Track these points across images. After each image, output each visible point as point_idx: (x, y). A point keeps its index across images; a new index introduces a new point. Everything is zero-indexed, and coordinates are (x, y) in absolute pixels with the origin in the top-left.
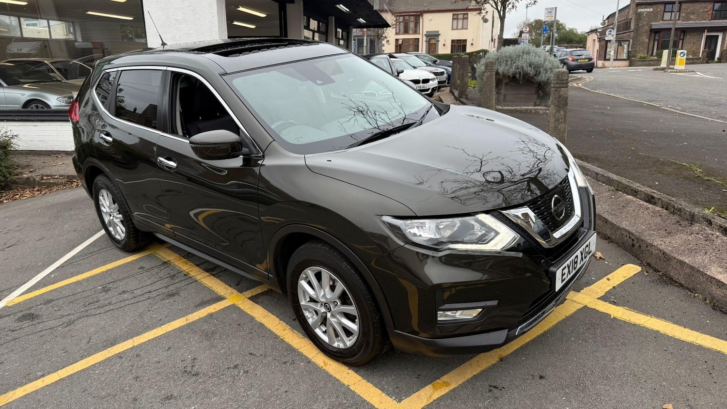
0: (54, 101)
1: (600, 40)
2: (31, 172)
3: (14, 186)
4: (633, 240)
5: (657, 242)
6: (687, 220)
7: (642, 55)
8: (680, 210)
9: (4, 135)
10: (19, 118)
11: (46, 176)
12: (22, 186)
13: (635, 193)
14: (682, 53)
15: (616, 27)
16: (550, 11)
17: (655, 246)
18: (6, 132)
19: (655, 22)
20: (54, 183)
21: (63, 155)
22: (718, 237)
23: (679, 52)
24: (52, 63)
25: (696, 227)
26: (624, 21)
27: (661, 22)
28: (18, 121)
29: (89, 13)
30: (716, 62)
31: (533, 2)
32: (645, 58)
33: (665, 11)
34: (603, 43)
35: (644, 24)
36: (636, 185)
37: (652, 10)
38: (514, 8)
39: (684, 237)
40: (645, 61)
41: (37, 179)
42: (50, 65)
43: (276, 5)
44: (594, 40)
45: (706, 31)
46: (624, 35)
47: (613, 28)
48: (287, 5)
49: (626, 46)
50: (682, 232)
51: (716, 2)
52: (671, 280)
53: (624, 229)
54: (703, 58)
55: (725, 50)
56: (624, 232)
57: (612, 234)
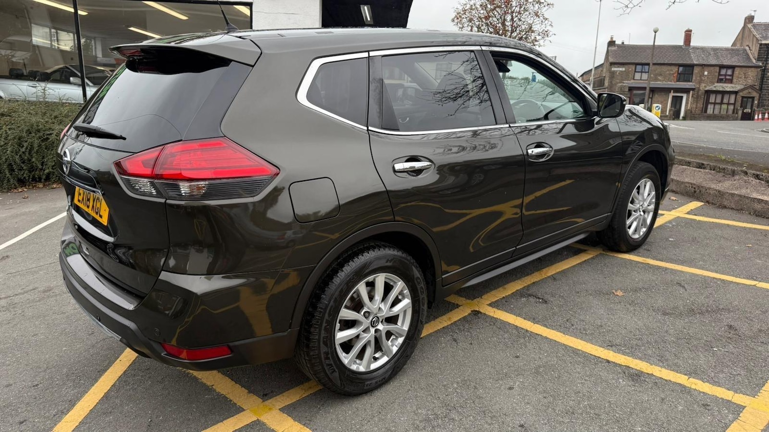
4: (695, 188)
5: (713, 186)
6: (730, 174)
8: (724, 169)
13: (689, 164)
14: (657, 107)
17: (712, 188)
19: (627, 81)
22: (752, 180)
23: (655, 105)
25: (737, 177)
26: (599, 78)
27: (632, 81)
30: (682, 120)
33: (635, 72)
35: (617, 82)
36: (688, 159)
37: (624, 69)
39: (731, 182)
45: (672, 91)
50: (728, 180)
51: (680, 65)
52: (725, 207)
53: (687, 182)
54: (670, 115)
55: (689, 110)
56: (687, 185)
57: (677, 188)
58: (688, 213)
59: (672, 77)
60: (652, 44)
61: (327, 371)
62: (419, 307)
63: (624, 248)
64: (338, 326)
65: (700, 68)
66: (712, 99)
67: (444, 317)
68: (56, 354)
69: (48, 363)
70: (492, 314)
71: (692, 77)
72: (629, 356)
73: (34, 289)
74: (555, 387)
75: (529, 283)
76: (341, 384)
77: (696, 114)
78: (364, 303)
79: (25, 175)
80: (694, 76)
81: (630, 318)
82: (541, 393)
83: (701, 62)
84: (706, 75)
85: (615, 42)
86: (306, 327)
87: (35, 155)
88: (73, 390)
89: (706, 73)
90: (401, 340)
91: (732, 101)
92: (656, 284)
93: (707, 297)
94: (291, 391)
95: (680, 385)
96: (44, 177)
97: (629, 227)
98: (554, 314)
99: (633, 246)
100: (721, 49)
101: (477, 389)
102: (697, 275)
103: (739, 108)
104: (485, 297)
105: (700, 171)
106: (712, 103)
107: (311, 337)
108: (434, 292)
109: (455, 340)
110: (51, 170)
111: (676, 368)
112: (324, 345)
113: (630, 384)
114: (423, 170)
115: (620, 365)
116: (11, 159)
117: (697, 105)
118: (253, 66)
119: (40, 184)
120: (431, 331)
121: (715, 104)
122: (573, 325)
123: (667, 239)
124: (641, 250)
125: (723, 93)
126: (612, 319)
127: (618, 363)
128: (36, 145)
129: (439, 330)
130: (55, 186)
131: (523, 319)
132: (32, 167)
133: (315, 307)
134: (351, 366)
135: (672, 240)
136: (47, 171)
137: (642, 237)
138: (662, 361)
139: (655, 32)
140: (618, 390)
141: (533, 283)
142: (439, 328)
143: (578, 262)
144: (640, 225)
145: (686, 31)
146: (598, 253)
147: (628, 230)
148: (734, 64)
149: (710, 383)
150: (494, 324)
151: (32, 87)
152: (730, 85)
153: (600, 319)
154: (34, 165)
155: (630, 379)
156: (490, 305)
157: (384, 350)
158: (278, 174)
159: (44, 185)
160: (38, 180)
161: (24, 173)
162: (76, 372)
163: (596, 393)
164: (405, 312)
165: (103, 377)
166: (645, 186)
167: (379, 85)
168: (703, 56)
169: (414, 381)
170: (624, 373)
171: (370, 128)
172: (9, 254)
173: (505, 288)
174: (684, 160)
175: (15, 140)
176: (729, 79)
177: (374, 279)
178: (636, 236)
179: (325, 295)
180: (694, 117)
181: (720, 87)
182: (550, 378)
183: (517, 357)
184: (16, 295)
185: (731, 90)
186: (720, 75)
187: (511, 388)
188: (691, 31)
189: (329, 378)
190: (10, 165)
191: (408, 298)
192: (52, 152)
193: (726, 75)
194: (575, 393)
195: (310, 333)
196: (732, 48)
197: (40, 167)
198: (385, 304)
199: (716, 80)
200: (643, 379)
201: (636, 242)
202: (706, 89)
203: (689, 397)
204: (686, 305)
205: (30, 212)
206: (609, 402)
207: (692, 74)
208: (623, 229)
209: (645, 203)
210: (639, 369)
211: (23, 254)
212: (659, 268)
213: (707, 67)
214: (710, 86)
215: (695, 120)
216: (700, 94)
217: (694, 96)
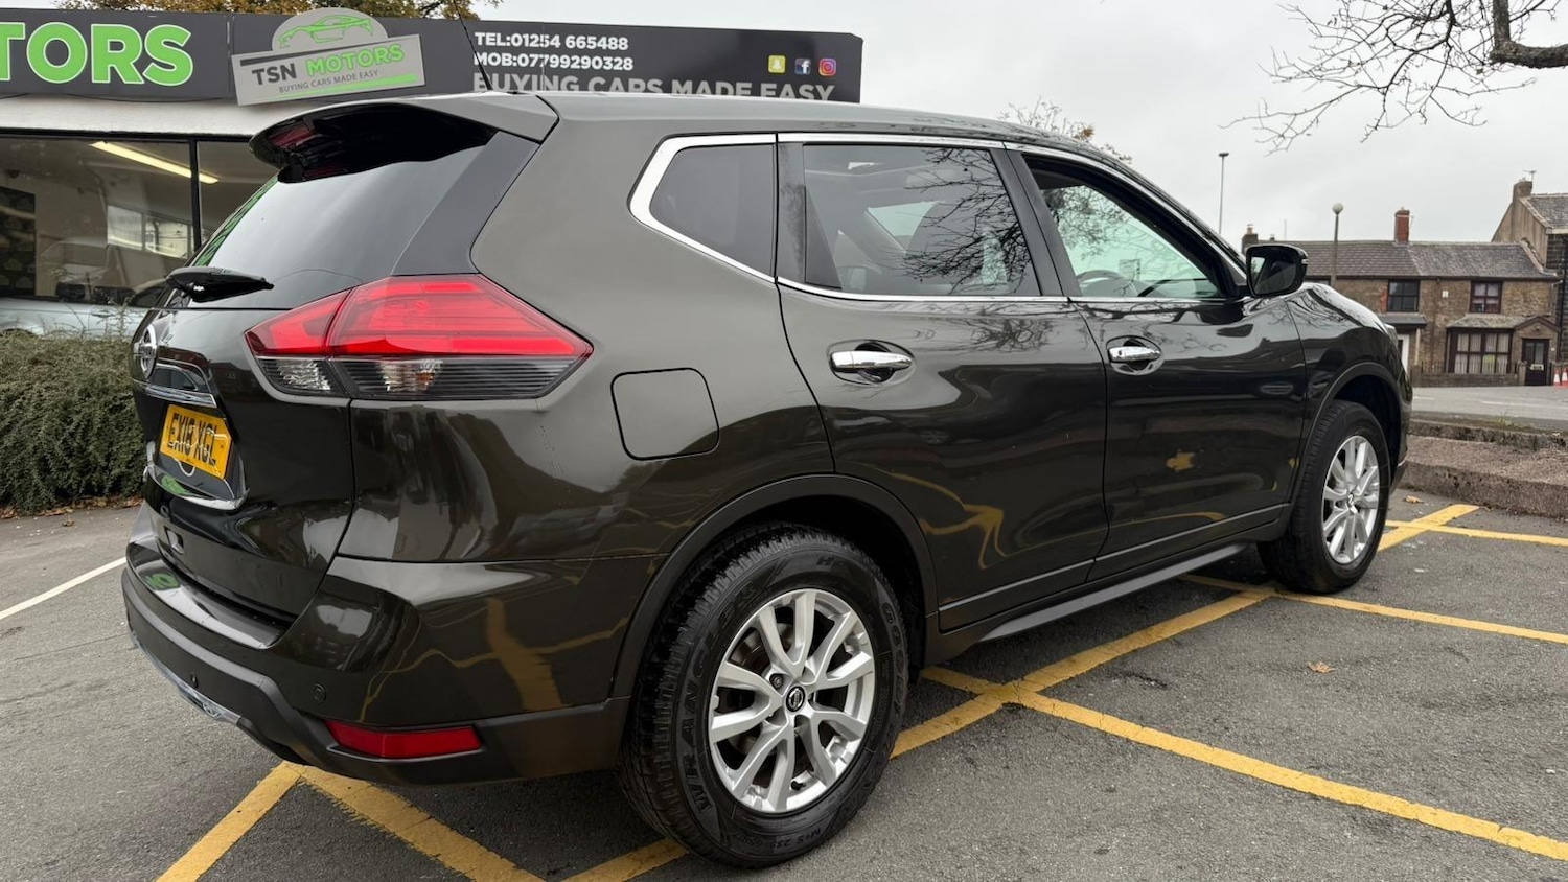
4: (1456, 478)
5: (1495, 471)
6: (1526, 447)
8: (1513, 437)
17: (1493, 476)
25: (1543, 452)
36: (1435, 423)
39: (1531, 462)
50: (1524, 459)
51: (1391, 280)
52: (1525, 513)
53: (1437, 467)
55: (1417, 367)
56: (1439, 472)
57: (1419, 480)
58: (1448, 524)
59: (1377, 303)
60: (1332, 239)
61: (691, 802)
62: (891, 673)
63: (1322, 584)
64: (715, 700)
65: (1433, 283)
66: (1463, 344)
67: (945, 718)
68: (100, 802)
69: (84, 819)
70: (1048, 710)
71: (1418, 302)
72: (1358, 786)
73: (69, 685)
74: (1202, 847)
75: (1125, 652)
76: (722, 836)
77: (1433, 375)
78: (772, 653)
79: (70, 481)
80: (1421, 299)
81: (1351, 713)
82: (1172, 860)
83: (1434, 272)
84: (1445, 298)
85: (1256, 236)
86: (646, 699)
87: (94, 438)
88: (131, 870)
89: (1445, 294)
90: (852, 747)
91: (1504, 347)
92: (1400, 651)
93: (1515, 672)
94: (610, 863)
95: (1483, 840)
96: (109, 484)
97: (1330, 539)
98: (1185, 709)
99: (1342, 581)
100: (1471, 247)
101: (1026, 853)
102: (1488, 633)
103: (1519, 362)
104: (1030, 677)
105: (1462, 445)
106: (1462, 353)
107: (655, 722)
108: (923, 643)
109: (971, 761)
110: (124, 469)
111: (1468, 808)
112: (682, 739)
113: (1370, 840)
114: (894, 370)
115: (1341, 803)
116: (45, 447)
117: (1432, 357)
118: (540, 143)
119: (99, 499)
120: (916, 744)
121: (1469, 354)
122: (1227, 729)
123: (1410, 571)
124: (1357, 589)
125: (1485, 333)
126: (1312, 716)
127: (1337, 799)
128: (97, 421)
129: (933, 741)
130: (129, 503)
131: (1118, 720)
132: (87, 464)
133: (665, 654)
134: (743, 797)
135: (1422, 571)
136: (116, 472)
137: (1359, 561)
138: (1433, 794)
139: (1337, 213)
140: (1344, 853)
141: (1135, 651)
142: (934, 738)
143: (1225, 614)
144: (1352, 534)
145: (1399, 213)
146: (1267, 596)
147: (1328, 543)
148: (1500, 275)
149: (1550, 837)
150: (1055, 729)
151: (100, 316)
152: (1495, 317)
153: (1286, 717)
154: (91, 458)
155: (1369, 830)
156: (1043, 692)
157: (815, 766)
158: (588, 355)
159: (108, 502)
160: (96, 490)
161: (69, 477)
162: (143, 835)
163: (1295, 857)
164: (860, 681)
165: (198, 844)
166: (1356, 452)
167: (797, 197)
168: (1435, 260)
169: (884, 841)
170: (1354, 819)
171: (780, 280)
172: (22, 623)
173: (1074, 662)
174: (1427, 425)
175: (57, 410)
176: (1492, 305)
177: (793, 602)
178: (1345, 559)
179: (687, 626)
180: (1429, 380)
181: (1475, 320)
182: (1188, 831)
183: (1111, 791)
184: (30, 696)
185: (1500, 325)
186: (1473, 296)
187: (1101, 852)
188: (1407, 213)
189: (697, 822)
190: (43, 460)
191: (866, 652)
192: (129, 434)
193: (1486, 297)
194: (1248, 859)
195: (654, 711)
196: (1494, 243)
197: (104, 464)
198: (817, 662)
199: (1468, 307)
200: (1399, 830)
201: (1347, 571)
202: (1449, 325)
203: (1507, 864)
204: (1473, 688)
205: (74, 549)
206: (1328, 875)
207: (1418, 296)
208: (1317, 542)
209: (1358, 488)
210: (1385, 810)
211: (53, 622)
212: (1400, 621)
213: (1446, 283)
214: (1455, 319)
215: (1430, 386)
216: (1436, 334)
217: (1424, 339)
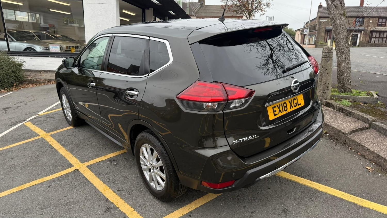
0: (38, 48)
1: (302, 34)
2: (31, 77)
3: (24, 83)
7: (321, 42)
9: (20, 61)
10: (24, 55)
11: (38, 79)
12: (28, 83)
15: (309, 28)
16: (270, 18)
18: (21, 60)
19: (328, 26)
20: (42, 82)
21: (43, 72)
24: (34, 32)
26: (313, 25)
27: (331, 26)
28: (24, 56)
29: (50, 10)
30: (357, 47)
31: (263, 14)
32: (323, 44)
34: (303, 36)
35: (322, 27)
37: (326, 20)
38: (254, 16)
40: (323, 45)
41: (35, 80)
42: (33, 33)
43: (140, 10)
44: (299, 34)
45: (352, 31)
46: (313, 32)
47: (307, 29)
48: (146, 10)
49: (314, 38)
51: (357, 17)
54: (351, 45)
55: (361, 41)
59: (352, 24)
65: (368, 18)
66: (374, 35)
71: (363, 24)
77: (365, 44)
80: (364, 23)
83: (369, 15)
84: (371, 22)
85: (322, 5)
89: (371, 21)
91: (385, 36)
100: (380, 8)
106: (374, 37)
117: (366, 39)
121: (375, 38)
122: (114, 178)
125: (380, 32)
150: (77, 177)
152: (384, 28)
156: (87, 166)
168: (370, 12)
176: (383, 24)
180: (364, 45)
181: (378, 28)
183: (66, 196)
185: (385, 30)
186: (378, 22)
193: (382, 22)
199: (377, 25)
202: (371, 30)
213: (372, 18)
214: (373, 28)
215: (364, 47)
216: (367, 32)
217: (364, 34)
